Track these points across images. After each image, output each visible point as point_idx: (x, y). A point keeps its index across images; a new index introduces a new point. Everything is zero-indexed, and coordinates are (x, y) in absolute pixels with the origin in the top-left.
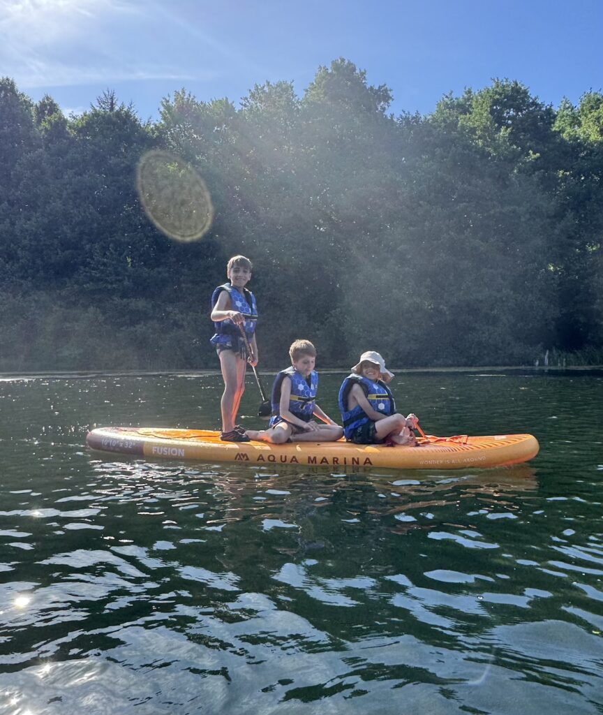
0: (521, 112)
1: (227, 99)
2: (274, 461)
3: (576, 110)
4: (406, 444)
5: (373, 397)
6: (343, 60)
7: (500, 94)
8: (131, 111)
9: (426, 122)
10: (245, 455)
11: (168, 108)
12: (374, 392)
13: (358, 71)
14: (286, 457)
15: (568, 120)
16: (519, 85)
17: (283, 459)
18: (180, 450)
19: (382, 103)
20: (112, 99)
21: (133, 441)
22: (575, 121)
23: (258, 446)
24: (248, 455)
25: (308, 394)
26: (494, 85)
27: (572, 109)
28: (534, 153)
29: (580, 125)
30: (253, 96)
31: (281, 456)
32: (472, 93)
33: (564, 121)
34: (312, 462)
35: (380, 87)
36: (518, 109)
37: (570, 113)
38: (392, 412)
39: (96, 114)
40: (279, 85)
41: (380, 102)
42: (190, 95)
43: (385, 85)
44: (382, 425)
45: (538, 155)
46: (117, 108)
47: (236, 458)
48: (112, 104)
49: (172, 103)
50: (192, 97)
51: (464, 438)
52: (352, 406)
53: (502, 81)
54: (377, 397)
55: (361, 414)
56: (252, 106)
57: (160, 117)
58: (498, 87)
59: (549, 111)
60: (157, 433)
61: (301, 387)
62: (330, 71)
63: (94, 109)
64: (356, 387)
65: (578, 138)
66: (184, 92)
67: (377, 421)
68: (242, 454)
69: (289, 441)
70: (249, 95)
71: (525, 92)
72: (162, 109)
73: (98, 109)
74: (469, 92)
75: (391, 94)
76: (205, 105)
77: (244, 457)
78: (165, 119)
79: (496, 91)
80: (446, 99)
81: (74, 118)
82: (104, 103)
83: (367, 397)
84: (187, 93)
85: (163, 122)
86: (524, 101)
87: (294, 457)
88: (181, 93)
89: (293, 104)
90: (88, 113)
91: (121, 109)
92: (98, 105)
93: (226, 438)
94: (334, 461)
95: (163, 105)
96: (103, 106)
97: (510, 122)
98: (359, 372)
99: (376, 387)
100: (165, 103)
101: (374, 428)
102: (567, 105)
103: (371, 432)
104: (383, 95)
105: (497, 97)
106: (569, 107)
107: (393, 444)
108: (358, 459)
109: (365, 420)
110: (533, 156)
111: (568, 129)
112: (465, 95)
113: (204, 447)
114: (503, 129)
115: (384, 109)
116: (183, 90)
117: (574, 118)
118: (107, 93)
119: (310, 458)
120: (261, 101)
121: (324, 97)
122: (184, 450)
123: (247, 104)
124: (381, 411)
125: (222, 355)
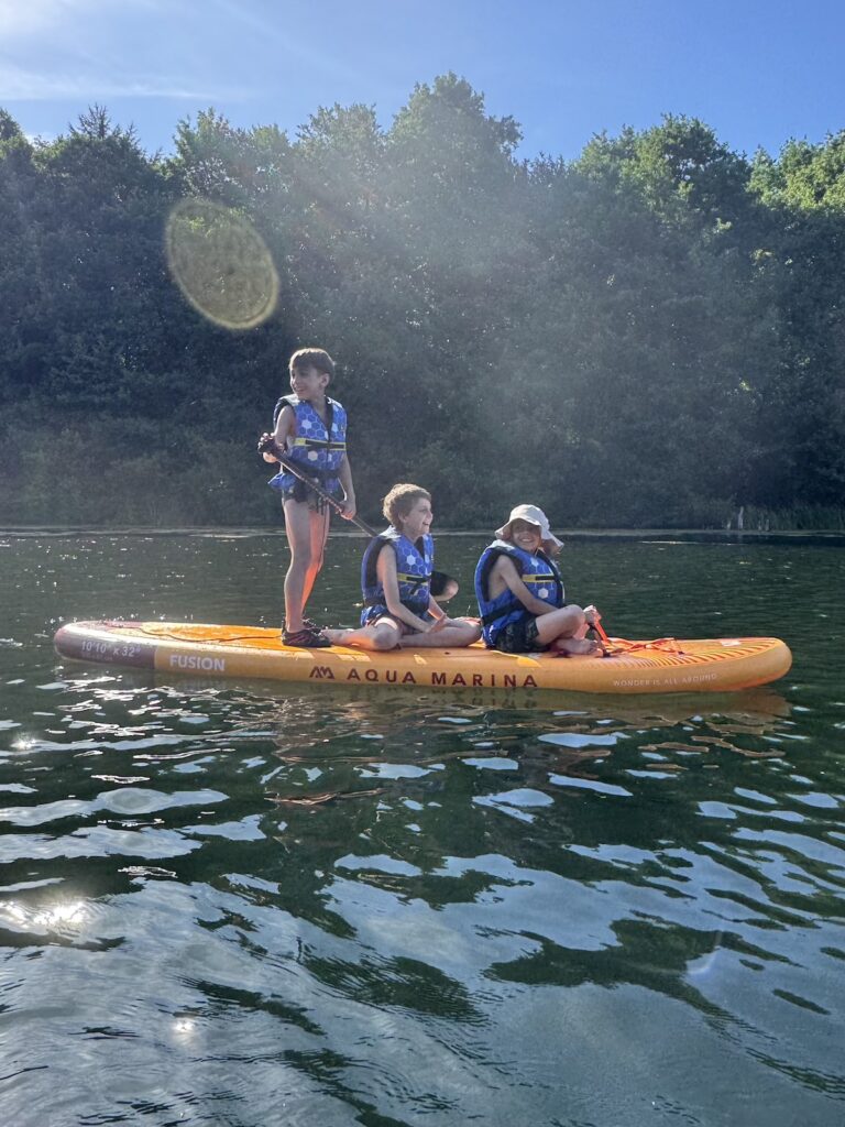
0: (704, 164)
1: (276, 126)
2: (375, 679)
3: (775, 166)
5: (531, 578)
6: (453, 77)
7: (675, 138)
8: (131, 138)
9: (572, 172)
10: (328, 669)
11: (188, 136)
12: (531, 570)
13: (473, 95)
14: (395, 673)
15: (765, 178)
16: (701, 126)
17: (391, 677)
18: (216, 661)
19: (506, 143)
20: (102, 118)
21: (136, 646)
22: (777, 180)
23: (346, 655)
24: (332, 669)
25: (422, 571)
26: (665, 123)
27: (771, 164)
28: (724, 222)
29: (783, 186)
30: (316, 123)
31: (388, 672)
32: (635, 134)
33: (759, 180)
34: (439, 682)
35: (504, 120)
36: (699, 160)
37: (768, 170)
38: (559, 604)
39: (78, 141)
40: (355, 109)
41: (502, 142)
42: (221, 119)
43: (511, 117)
44: (547, 622)
45: (729, 224)
46: (109, 133)
47: (311, 676)
48: (102, 127)
49: (194, 128)
50: (224, 121)
51: (671, 643)
52: (496, 591)
53: (677, 118)
54: (537, 578)
56: (314, 139)
57: (175, 149)
58: (671, 126)
59: (742, 165)
60: (176, 631)
61: (411, 560)
62: (432, 92)
63: (75, 134)
64: (503, 560)
65: (784, 204)
66: (212, 114)
67: (537, 616)
68: (322, 668)
69: (398, 648)
70: (309, 122)
71: (709, 138)
72: (178, 137)
73: (80, 132)
74: (630, 132)
75: (519, 130)
76: (244, 134)
77: (325, 673)
78: (183, 152)
79: (669, 133)
80: (597, 141)
81: (41, 144)
82: (90, 124)
83: (521, 577)
84: (217, 115)
85: (179, 156)
86: (708, 149)
87: (409, 674)
88: (207, 114)
89: (374, 138)
90: (65, 138)
91: (116, 134)
92: (79, 125)
93: (291, 640)
94: (475, 680)
95: (180, 131)
96: (89, 128)
97: (688, 177)
98: (507, 539)
99: (535, 563)
100: (182, 129)
101: (535, 628)
102: (764, 158)
103: (529, 635)
104: (509, 131)
105: (671, 141)
106: (766, 161)
107: (565, 654)
108: (514, 677)
109: (516, 615)
110: (722, 226)
111: (767, 193)
112: (624, 137)
113: (258, 655)
114: (683, 184)
115: (509, 151)
116: (211, 110)
117: (773, 176)
118: (94, 110)
119: (434, 675)
120: (327, 131)
121: (422, 130)
122: (223, 661)
123: (308, 135)
124: (545, 600)
125: (287, 506)
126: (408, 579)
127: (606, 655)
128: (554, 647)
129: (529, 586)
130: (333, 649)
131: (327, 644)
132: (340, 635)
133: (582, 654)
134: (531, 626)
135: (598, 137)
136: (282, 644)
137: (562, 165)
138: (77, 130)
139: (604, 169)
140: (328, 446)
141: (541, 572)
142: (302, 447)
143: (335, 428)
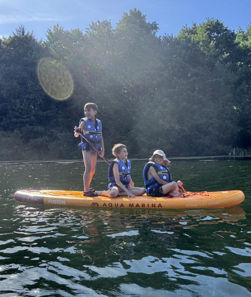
0: (220, 34)
1: (79, 29)
2: (111, 206)
3: (245, 33)
4: (179, 196)
5: (160, 173)
6: (135, 9)
7: (210, 26)
8: (32, 35)
9: (176, 39)
10: (97, 203)
11: (51, 33)
12: (161, 170)
13: (142, 15)
14: (118, 204)
15: (241, 38)
16: (219, 21)
17: (116, 205)
18: (63, 201)
19: (154, 30)
20: (23, 29)
21: (38, 197)
22: (245, 38)
23: (103, 199)
24: (98, 203)
25: (127, 172)
26: (207, 21)
27: (243, 33)
28: (227, 53)
29: (247, 40)
30: (91, 27)
31: (115, 204)
32: (196, 25)
33: (239, 38)
34: (131, 206)
35: (153, 23)
36: (218, 33)
37: (242, 35)
38: (170, 181)
39: (16, 37)
40: (104, 22)
41: (153, 30)
42: (61, 27)
43: (155, 22)
44: (166, 187)
45: (228, 54)
46: (26, 34)
47: (92, 205)
48: (23, 32)
49: (52, 31)
50: (62, 28)
51: (206, 193)
52: (150, 178)
53: (211, 19)
54: (163, 173)
55: (155, 181)
56: (91, 32)
57: (46, 38)
58: (209, 22)
59: (233, 34)
60: (51, 192)
61: (123, 168)
62: (129, 15)
63: (15, 35)
64: (151, 168)
65: (247, 46)
66: (58, 26)
67: (162, 185)
68: (95, 203)
69: (118, 196)
70: (89, 27)
71: (222, 25)
72: (47, 34)
73: (17, 34)
74: (195, 25)
75: (158, 26)
76: (68, 32)
77: (96, 204)
78: (49, 39)
79: (208, 24)
80: (184, 28)
81: (5, 39)
82: (19, 31)
83: (157, 173)
84: (59, 26)
85: (48, 40)
86: (221, 29)
87: (122, 204)
88: (56, 26)
89: (111, 31)
90: (12, 36)
91: (28, 34)
92: (16, 32)
93: (86, 195)
94: (142, 206)
95: (48, 32)
96: (19, 33)
97: (215, 39)
98: (153, 161)
99: (162, 168)
100: (49, 31)
101: (162, 188)
102: (241, 31)
103: (160, 191)
104: (154, 27)
105: (209, 27)
106: (242, 32)
107: (172, 197)
108: (155, 204)
109: (156, 184)
110: (226, 55)
111: (242, 42)
112: (193, 26)
113: (75, 199)
114: (212, 42)
115: (155, 33)
116: (57, 25)
117: (244, 37)
118: (21, 27)
119: (130, 204)
120: (95, 30)
121: (126, 28)
122: (65, 201)
123: (89, 31)
124: (165, 180)
125: (84, 153)
126: (123, 174)
127: (184, 197)
128: (168, 195)
129: (159, 176)
130: (99, 197)
131: (97, 195)
132: (101, 193)
133: (177, 197)
134: (160, 188)
135: (184, 27)
136: (83, 196)
137: (172, 37)
138: (15, 34)
139: (186, 38)
140: (96, 133)
141: (164, 171)
142: (88, 134)
143: (98, 128)
